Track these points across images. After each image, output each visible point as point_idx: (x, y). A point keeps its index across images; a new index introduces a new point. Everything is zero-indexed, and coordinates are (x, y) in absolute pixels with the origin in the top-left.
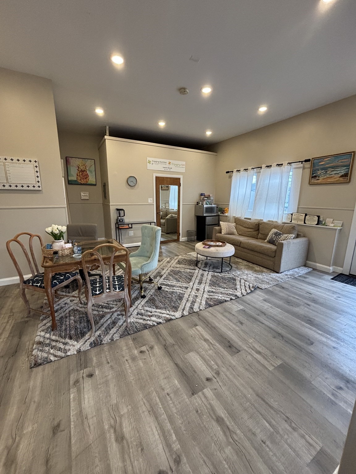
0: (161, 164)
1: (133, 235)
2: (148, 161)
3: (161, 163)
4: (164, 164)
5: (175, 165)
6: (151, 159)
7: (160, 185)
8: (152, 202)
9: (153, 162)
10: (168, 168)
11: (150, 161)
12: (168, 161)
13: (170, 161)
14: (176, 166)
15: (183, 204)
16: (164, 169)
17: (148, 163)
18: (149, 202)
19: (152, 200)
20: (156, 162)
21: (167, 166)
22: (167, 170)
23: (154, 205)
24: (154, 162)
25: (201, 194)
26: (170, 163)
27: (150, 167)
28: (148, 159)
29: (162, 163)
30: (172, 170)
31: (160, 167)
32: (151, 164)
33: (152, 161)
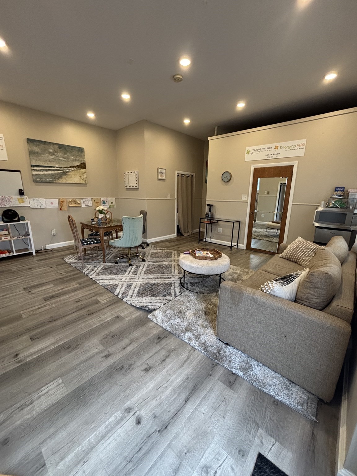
0: (263, 152)
1: (221, 232)
2: (246, 151)
3: (263, 150)
4: (267, 150)
5: (285, 148)
6: (250, 149)
7: (259, 179)
8: (246, 199)
9: (253, 152)
10: (274, 154)
11: (250, 151)
12: (273, 145)
13: (277, 144)
14: (287, 149)
15: (292, 204)
16: (268, 157)
17: (246, 154)
18: (243, 199)
19: (247, 198)
20: (257, 150)
21: (273, 151)
22: (271, 157)
23: (247, 202)
24: (255, 150)
25: (336, 188)
26: (276, 148)
27: (248, 158)
28: (247, 149)
29: (265, 150)
30: (279, 156)
31: (262, 156)
32: (250, 154)
33: (251, 151)
